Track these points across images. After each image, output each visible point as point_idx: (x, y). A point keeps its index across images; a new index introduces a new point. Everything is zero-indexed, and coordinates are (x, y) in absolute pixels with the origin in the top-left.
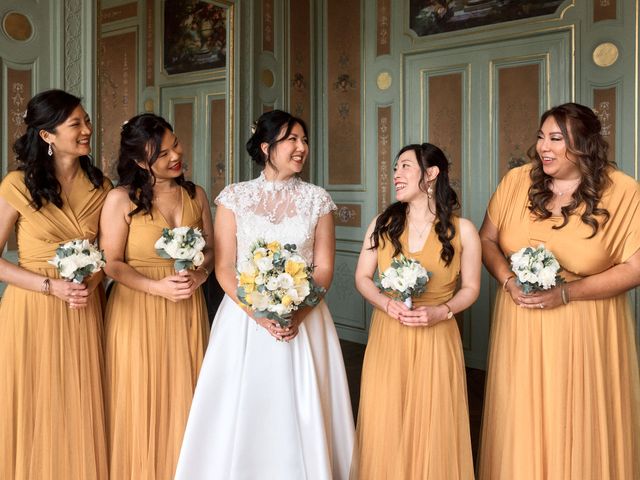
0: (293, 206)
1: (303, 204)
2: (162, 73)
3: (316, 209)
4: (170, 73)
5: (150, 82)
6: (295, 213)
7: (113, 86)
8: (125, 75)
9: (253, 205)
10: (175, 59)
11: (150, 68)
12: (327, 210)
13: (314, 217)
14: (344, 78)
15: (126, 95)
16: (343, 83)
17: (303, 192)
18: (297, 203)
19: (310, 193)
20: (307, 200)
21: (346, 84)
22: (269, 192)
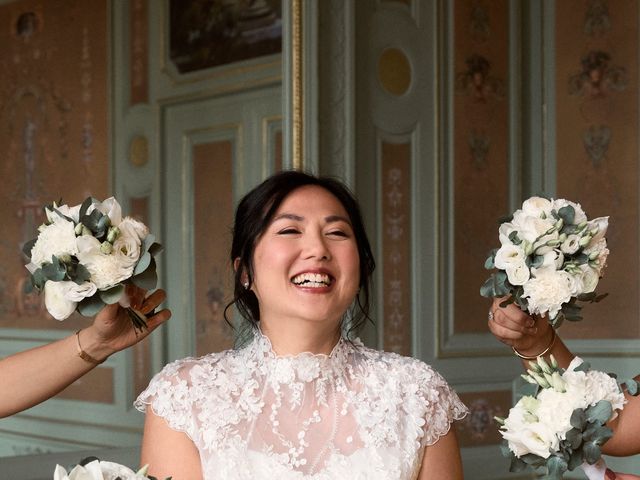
0: (349, 424)
1: (378, 414)
2: (164, 71)
3: (415, 423)
4: (184, 68)
5: (139, 95)
6: (359, 444)
7: (61, 108)
8: (86, 80)
9: (243, 422)
10: (193, 35)
11: (139, 59)
12: (442, 424)
13: (411, 448)
14: (597, 61)
15: (88, 127)
16: (595, 74)
17: (372, 380)
18: (361, 414)
19: (392, 383)
20: (389, 402)
21: (601, 77)
22: (283, 387)
